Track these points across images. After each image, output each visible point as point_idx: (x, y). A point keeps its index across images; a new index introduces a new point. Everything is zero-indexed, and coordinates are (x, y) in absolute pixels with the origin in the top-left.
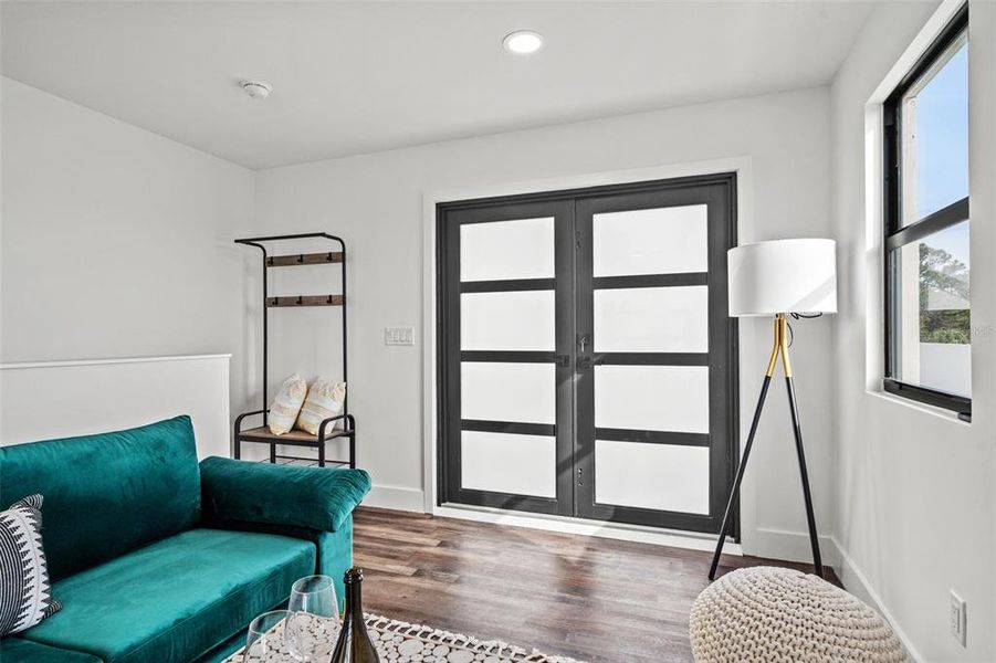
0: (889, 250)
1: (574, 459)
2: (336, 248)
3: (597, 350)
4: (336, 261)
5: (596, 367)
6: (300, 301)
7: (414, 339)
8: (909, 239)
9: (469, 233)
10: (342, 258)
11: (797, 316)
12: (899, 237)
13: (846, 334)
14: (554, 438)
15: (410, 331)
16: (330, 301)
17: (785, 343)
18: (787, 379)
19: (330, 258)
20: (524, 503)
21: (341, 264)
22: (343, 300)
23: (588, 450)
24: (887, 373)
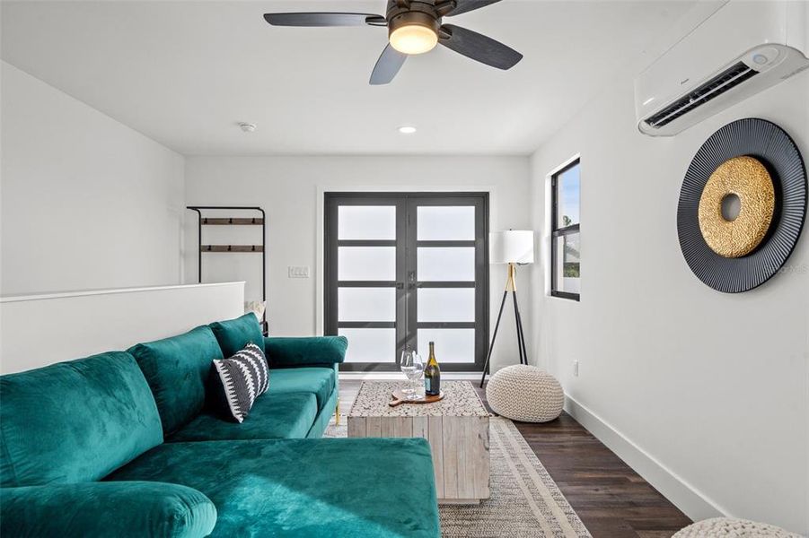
0: (553, 239)
1: (405, 340)
2: (258, 215)
3: (418, 280)
4: (258, 224)
5: (419, 289)
6: (230, 249)
7: (310, 274)
8: (560, 235)
9: (344, 211)
10: (262, 222)
11: (519, 264)
12: (556, 233)
13: (536, 273)
14: (394, 330)
15: (306, 269)
16: (253, 249)
17: (513, 275)
18: (514, 292)
19: (254, 222)
20: (377, 368)
21: (262, 226)
22: (263, 249)
23: (414, 334)
24: (552, 288)
